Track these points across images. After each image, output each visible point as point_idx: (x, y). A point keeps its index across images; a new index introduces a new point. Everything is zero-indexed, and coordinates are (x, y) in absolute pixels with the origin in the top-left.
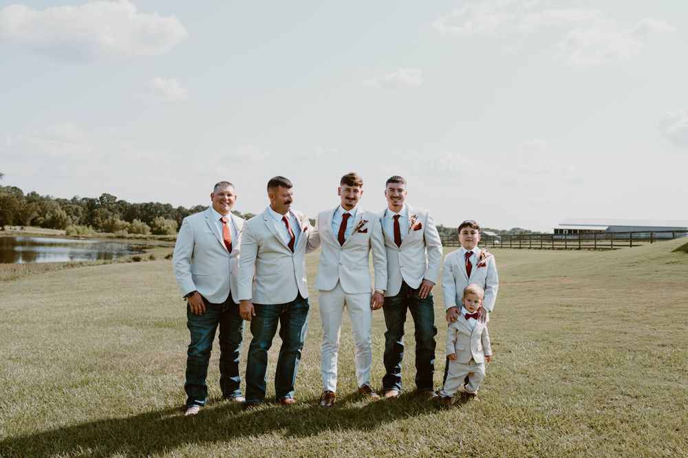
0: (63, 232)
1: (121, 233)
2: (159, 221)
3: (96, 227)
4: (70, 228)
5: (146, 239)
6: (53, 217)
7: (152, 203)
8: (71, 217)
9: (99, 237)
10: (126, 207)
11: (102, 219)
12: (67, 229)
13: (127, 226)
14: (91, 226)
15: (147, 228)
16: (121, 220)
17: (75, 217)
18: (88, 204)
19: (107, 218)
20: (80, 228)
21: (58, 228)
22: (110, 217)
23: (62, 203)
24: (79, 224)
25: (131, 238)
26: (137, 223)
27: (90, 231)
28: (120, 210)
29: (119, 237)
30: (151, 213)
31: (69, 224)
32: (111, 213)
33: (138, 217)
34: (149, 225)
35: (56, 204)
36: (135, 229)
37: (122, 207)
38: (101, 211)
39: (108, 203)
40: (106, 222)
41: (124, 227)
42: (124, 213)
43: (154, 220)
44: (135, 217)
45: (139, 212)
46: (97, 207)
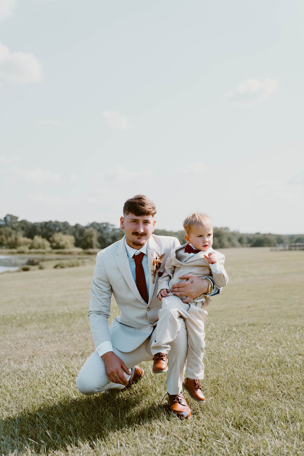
1: (22, 249)
2: (58, 237)
3: (1, 244)
7: (50, 222)
9: (1, 253)
10: (27, 226)
11: (6, 237)
13: (29, 243)
15: (47, 243)
16: (24, 236)
19: (11, 236)
22: (13, 236)
25: (30, 253)
26: (38, 239)
28: (23, 228)
29: (19, 253)
30: (51, 230)
32: (14, 232)
33: (39, 234)
34: (48, 239)
36: (36, 245)
37: (24, 226)
38: (5, 231)
39: (11, 223)
40: (10, 239)
41: (26, 244)
42: (26, 231)
43: (53, 236)
44: (36, 234)
45: (40, 230)
46: (2, 226)
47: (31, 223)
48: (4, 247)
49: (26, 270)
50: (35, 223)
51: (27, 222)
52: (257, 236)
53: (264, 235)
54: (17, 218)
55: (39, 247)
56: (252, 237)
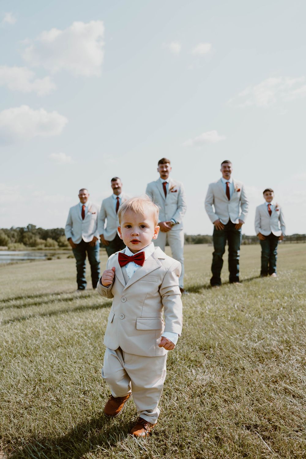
0: (6, 248)
1: (40, 247)
3: (25, 244)
4: (10, 245)
5: (55, 250)
6: (1, 240)
7: (58, 229)
8: (11, 239)
9: (27, 250)
10: (42, 231)
11: (28, 239)
12: (8, 246)
13: (44, 243)
14: (22, 244)
15: (56, 243)
16: (40, 238)
17: (13, 239)
18: (20, 231)
19: (31, 238)
20: (16, 245)
22: (33, 238)
23: (5, 231)
24: (16, 242)
25: (46, 250)
26: (50, 241)
27: (22, 246)
28: (39, 233)
29: (39, 249)
30: (58, 234)
31: (9, 243)
32: (33, 236)
33: (50, 237)
36: (48, 244)
38: (28, 235)
39: (32, 230)
40: (31, 241)
41: (41, 244)
42: (42, 235)
43: (60, 238)
44: (48, 237)
45: (51, 234)
46: (26, 232)
47: (44, 230)
48: (27, 246)
49: (49, 259)
50: (47, 230)
51: (42, 229)
52: (198, 237)
53: (203, 236)
54: (36, 226)
55: (50, 246)
56: (195, 238)
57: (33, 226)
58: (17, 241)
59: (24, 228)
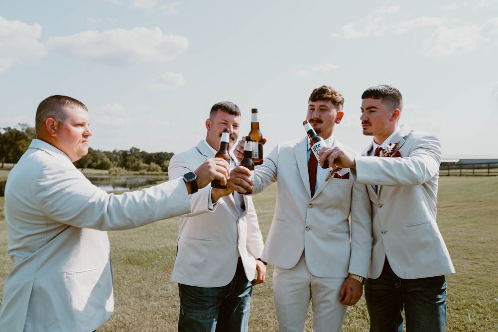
0: (107, 172)
1: (142, 171)
3: (127, 168)
4: (112, 169)
5: (157, 175)
6: (102, 163)
7: (162, 153)
8: (113, 162)
9: (129, 174)
10: (146, 155)
11: (131, 163)
12: (109, 169)
13: (147, 167)
14: (124, 168)
15: (159, 168)
16: (143, 163)
17: (115, 162)
18: (123, 154)
19: (134, 162)
20: (117, 169)
21: (105, 169)
22: (136, 162)
23: (107, 154)
24: (118, 166)
25: (148, 175)
26: (153, 165)
27: (123, 171)
28: (143, 157)
29: (141, 174)
30: (162, 159)
31: (111, 167)
32: (137, 159)
33: (154, 161)
34: (161, 166)
35: (103, 154)
36: (152, 168)
37: (144, 156)
38: (131, 159)
39: (135, 153)
40: (134, 164)
41: (145, 168)
42: (145, 159)
43: (163, 162)
44: (152, 161)
45: (154, 158)
46: (129, 155)
47: (148, 153)
48: (130, 170)
51: (146, 153)
54: (139, 150)
55: (154, 170)
57: (137, 150)
58: (120, 165)
59: (127, 151)
